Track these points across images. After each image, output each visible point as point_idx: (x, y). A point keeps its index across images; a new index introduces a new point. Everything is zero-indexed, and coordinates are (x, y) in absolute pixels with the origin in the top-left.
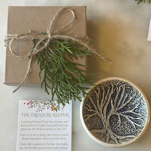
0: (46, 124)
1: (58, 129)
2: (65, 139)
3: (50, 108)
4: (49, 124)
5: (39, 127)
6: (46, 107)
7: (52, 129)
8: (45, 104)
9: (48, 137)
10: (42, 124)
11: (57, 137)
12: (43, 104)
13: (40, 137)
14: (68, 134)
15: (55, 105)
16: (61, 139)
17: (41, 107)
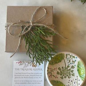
0: (29, 75)
1: (36, 78)
2: (40, 83)
3: (31, 66)
4: (31, 75)
5: (26, 77)
6: (29, 65)
7: (32, 78)
8: (29, 63)
9: (30, 82)
10: (27, 74)
11: (35, 82)
12: (27, 63)
13: (26, 82)
14: (42, 81)
15: (34, 63)
16: (38, 83)
17: (26, 65)
